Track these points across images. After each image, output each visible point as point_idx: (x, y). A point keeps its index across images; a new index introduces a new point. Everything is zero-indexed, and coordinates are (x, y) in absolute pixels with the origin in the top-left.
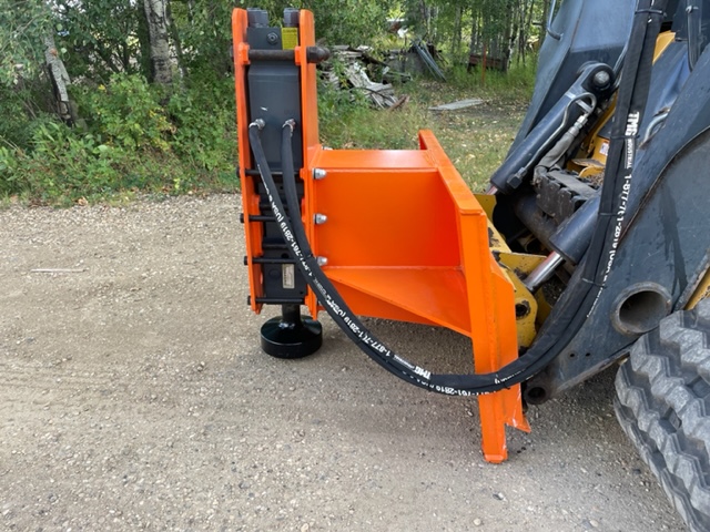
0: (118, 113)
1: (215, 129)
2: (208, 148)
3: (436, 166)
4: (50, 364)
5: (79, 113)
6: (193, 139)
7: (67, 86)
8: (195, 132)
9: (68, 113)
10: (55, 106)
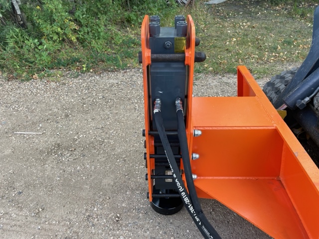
0: (49, 22)
1: (100, 27)
2: (97, 38)
3: (275, 125)
4: (33, 214)
5: (27, 20)
6: (88, 33)
7: (19, 6)
8: (89, 29)
9: (21, 20)
10: (15, 16)
